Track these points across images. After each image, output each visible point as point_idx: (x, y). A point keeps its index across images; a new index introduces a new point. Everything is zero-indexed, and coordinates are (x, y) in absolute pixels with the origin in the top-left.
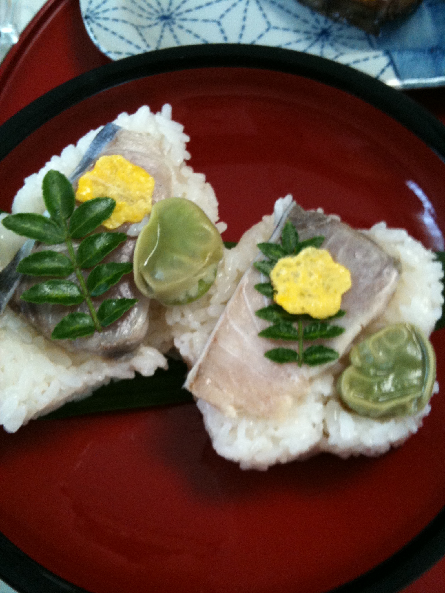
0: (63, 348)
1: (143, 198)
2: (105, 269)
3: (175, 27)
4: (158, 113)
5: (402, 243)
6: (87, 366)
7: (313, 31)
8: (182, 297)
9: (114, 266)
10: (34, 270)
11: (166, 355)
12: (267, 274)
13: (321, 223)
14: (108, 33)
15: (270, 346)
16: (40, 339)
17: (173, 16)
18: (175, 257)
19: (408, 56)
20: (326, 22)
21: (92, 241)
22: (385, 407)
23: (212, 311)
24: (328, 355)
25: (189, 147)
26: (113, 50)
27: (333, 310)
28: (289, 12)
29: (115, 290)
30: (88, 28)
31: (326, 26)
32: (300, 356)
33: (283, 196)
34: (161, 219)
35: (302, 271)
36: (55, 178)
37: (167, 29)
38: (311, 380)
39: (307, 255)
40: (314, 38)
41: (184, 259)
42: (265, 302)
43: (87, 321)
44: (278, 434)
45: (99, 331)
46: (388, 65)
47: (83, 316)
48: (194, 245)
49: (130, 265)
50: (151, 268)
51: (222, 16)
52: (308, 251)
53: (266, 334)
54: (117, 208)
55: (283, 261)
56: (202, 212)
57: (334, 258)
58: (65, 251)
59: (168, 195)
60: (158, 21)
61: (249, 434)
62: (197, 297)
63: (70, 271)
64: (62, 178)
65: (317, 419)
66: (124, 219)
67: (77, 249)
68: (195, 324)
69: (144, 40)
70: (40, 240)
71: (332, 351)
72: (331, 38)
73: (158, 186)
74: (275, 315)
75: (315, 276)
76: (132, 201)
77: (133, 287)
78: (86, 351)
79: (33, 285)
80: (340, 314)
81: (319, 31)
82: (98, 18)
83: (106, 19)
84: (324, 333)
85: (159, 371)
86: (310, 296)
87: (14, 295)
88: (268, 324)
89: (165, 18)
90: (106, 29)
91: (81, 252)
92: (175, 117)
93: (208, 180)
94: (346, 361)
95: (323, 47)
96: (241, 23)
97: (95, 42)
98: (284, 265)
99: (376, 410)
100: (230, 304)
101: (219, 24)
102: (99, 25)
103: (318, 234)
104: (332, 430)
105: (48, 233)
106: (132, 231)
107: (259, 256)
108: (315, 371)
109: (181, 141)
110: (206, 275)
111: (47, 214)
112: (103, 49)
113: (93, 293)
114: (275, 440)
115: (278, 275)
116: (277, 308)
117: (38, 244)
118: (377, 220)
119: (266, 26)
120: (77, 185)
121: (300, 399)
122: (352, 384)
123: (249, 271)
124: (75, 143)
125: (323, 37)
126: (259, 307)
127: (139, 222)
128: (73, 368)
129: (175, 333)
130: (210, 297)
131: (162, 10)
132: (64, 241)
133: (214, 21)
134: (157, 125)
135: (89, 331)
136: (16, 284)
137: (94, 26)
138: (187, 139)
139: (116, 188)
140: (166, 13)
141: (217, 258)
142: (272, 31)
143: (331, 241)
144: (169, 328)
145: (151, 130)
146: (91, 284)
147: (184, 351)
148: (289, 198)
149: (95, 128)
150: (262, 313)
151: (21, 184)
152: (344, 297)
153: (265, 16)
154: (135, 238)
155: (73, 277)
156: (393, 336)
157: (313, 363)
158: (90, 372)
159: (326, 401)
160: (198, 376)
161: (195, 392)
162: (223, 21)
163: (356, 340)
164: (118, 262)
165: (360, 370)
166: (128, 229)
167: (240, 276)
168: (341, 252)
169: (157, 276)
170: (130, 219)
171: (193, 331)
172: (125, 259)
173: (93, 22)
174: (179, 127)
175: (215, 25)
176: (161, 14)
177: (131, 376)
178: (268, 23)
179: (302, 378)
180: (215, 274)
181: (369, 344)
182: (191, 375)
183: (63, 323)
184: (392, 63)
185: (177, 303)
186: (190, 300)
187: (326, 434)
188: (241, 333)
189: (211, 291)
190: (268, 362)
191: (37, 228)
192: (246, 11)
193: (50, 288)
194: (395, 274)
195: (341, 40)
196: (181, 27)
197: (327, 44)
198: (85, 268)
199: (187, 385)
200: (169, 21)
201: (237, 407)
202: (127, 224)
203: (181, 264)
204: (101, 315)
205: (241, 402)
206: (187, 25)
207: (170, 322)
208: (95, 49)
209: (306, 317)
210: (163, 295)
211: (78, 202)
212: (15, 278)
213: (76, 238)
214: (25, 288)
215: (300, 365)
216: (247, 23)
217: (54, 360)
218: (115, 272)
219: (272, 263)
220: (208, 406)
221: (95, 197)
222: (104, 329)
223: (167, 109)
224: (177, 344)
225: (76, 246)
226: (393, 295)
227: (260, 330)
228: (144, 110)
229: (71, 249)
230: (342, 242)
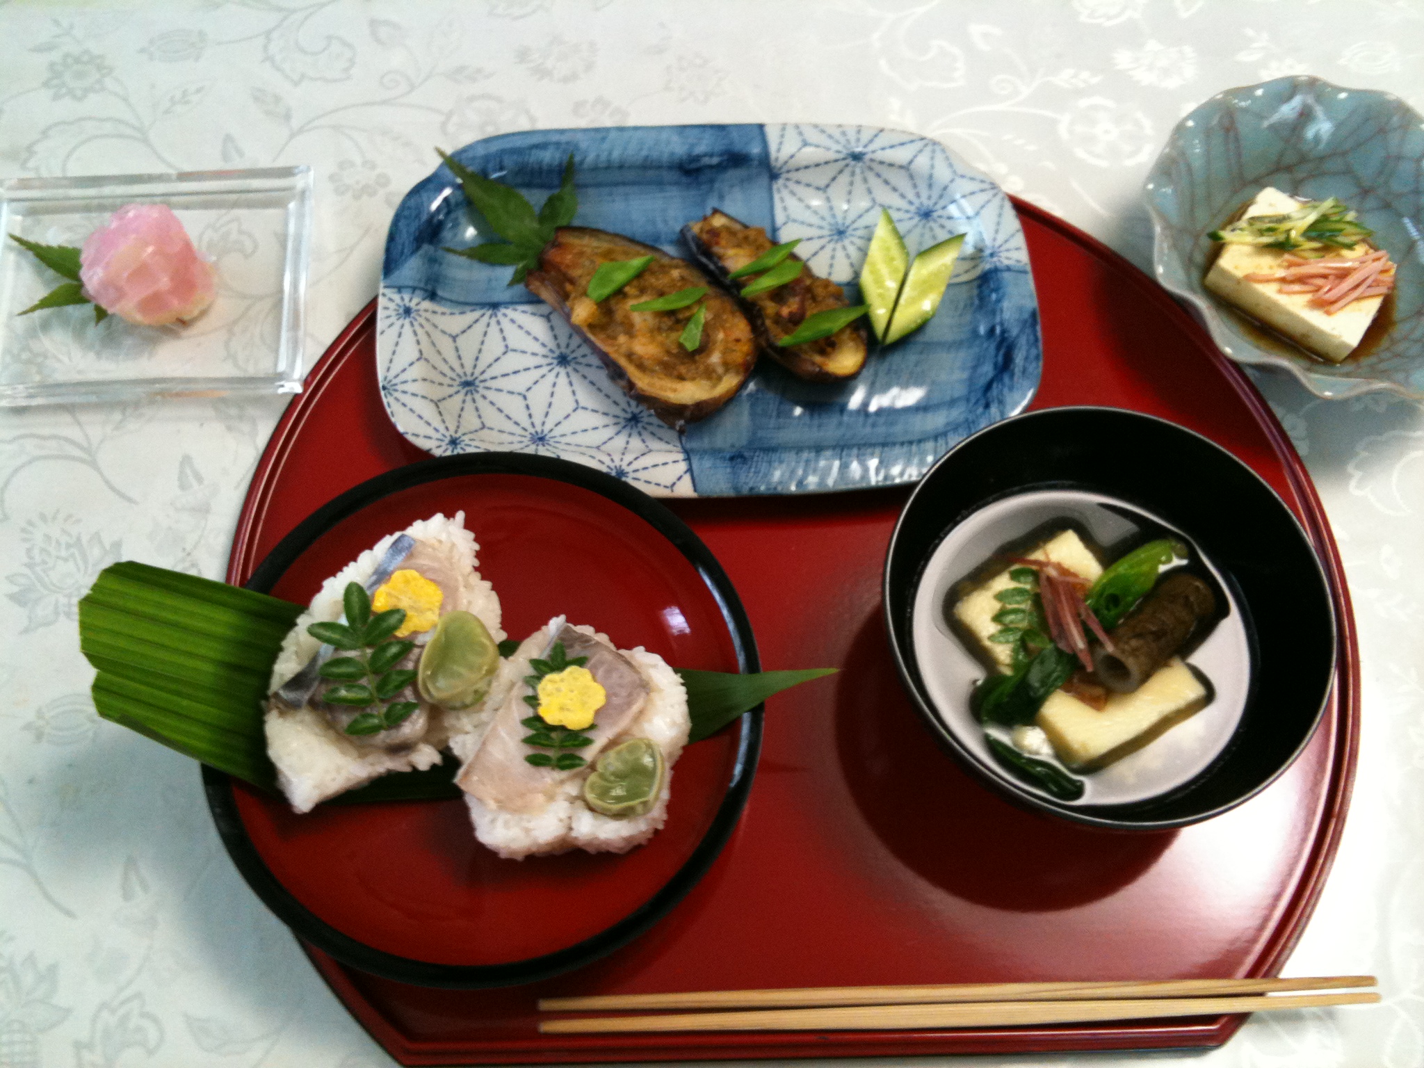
0: (351, 742)
1: (430, 609)
2: (394, 677)
3: (477, 397)
4: (452, 519)
5: (655, 666)
6: (371, 759)
7: (622, 415)
8: (458, 704)
9: (401, 672)
10: (332, 675)
11: (441, 752)
12: (534, 688)
13: (587, 644)
14: (406, 409)
15: (529, 751)
16: (331, 733)
17: (477, 382)
18: (455, 667)
19: (707, 463)
20: (637, 406)
21: (384, 649)
22: (617, 807)
23: (484, 716)
24: (577, 762)
25: (478, 555)
26: (410, 431)
27: (586, 724)
28: (599, 390)
29: (401, 695)
30: (385, 401)
31: (636, 411)
32: (554, 762)
33: (557, 615)
34: (446, 631)
35: (563, 686)
36: (354, 589)
37: (469, 398)
38: (562, 782)
39: (571, 673)
40: (623, 423)
41: (462, 670)
42: (530, 713)
43: (376, 721)
44: (531, 825)
45: (385, 729)
46: (686, 472)
47: (372, 716)
48: (472, 658)
49: (415, 673)
50: (434, 676)
51: (529, 389)
52: (571, 669)
53: (528, 741)
54: (407, 619)
55: (549, 677)
56: (483, 627)
57: (594, 678)
58: (360, 656)
59: (455, 607)
60: (460, 388)
61: (506, 825)
62: (472, 704)
63: (363, 675)
64: (360, 589)
65: (563, 815)
66: (412, 629)
67: (370, 655)
68: (469, 728)
69: (444, 421)
70: (339, 646)
71: (581, 759)
72: (640, 425)
73: (446, 597)
74: (539, 725)
75: (576, 692)
76: (420, 611)
77: (416, 693)
78: (371, 746)
79: (332, 686)
80: (592, 727)
81: (629, 416)
82: (396, 390)
83: (404, 392)
84: (576, 743)
85: (434, 767)
86: (568, 710)
87: (314, 695)
88: (530, 732)
89: (467, 384)
90: (404, 405)
91: (374, 657)
92: (468, 525)
93: (493, 588)
94: (592, 767)
95: (630, 435)
96: (548, 399)
97: (393, 420)
98: (550, 681)
99: (609, 810)
100: (501, 711)
101: (525, 398)
102: (397, 399)
103: (582, 655)
104: (574, 825)
105: (346, 641)
106: (419, 640)
107: (530, 671)
108: (563, 775)
109: (471, 549)
110: (481, 685)
111: (344, 621)
112: (401, 429)
113: (381, 697)
114: (527, 831)
115: (544, 689)
116: (538, 719)
117: (336, 650)
118: (637, 645)
119: (574, 405)
120: (373, 595)
121: (551, 797)
122: (592, 787)
123: (520, 684)
124: (371, 548)
125: (633, 423)
126: (525, 717)
127: (426, 632)
128: (358, 760)
129: (450, 734)
130: (484, 703)
131: (465, 374)
132: (359, 647)
133: (519, 394)
134: (449, 534)
135: (376, 729)
136: (316, 684)
137: (391, 399)
138: (477, 547)
139: (408, 599)
140: (469, 378)
141: (492, 671)
142: (580, 411)
143: (592, 661)
144: (444, 729)
145: (443, 537)
146: (380, 688)
147: (457, 751)
148: (562, 618)
149: (391, 534)
150: (527, 722)
151: (318, 588)
152: (598, 713)
153: (574, 393)
154: (422, 647)
155: (364, 681)
156: (633, 749)
157: (563, 768)
158: (372, 764)
159: (572, 800)
160: (467, 774)
161: (463, 787)
162: (529, 395)
163: (604, 750)
164: (406, 669)
165: (602, 776)
166: (416, 637)
167: (512, 685)
168: (600, 672)
169: (438, 684)
170: (418, 629)
171: (467, 733)
172: (410, 666)
173: (391, 395)
174: (470, 535)
175: (521, 398)
176: (464, 379)
177: (408, 769)
178: (577, 402)
179: (553, 779)
180: (489, 684)
181: (612, 754)
182: (461, 772)
183: (355, 721)
184: (690, 470)
185: (454, 709)
186: (465, 707)
187: (570, 829)
188: (507, 738)
189: (485, 698)
190: (527, 765)
191: (336, 636)
192: (554, 385)
193: (346, 691)
194: (643, 694)
195: (650, 428)
196: (484, 397)
197: (635, 432)
198: (376, 672)
199: (457, 780)
200: (472, 388)
201: (498, 801)
202: (415, 633)
203: (460, 675)
204: (388, 715)
205: (501, 797)
206: (491, 395)
207: (446, 724)
208: (392, 427)
209: (562, 728)
210: (441, 701)
211: (375, 614)
212: (314, 679)
213: (369, 645)
214: (323, 689)
215: (553, 769)
216: (554, 400)
217: (344, 753)
218: (402, 678)
219: (539, 678)
220: (475, 800)
221: (388, 609)
222: (389, 728)
223: (460, 515)
224: (452, 744)
225: (369, 651)
226: (641, 712)
227: (523, 737)
228: (439, 518)
229: (363, 656)
230: (602, 663)
